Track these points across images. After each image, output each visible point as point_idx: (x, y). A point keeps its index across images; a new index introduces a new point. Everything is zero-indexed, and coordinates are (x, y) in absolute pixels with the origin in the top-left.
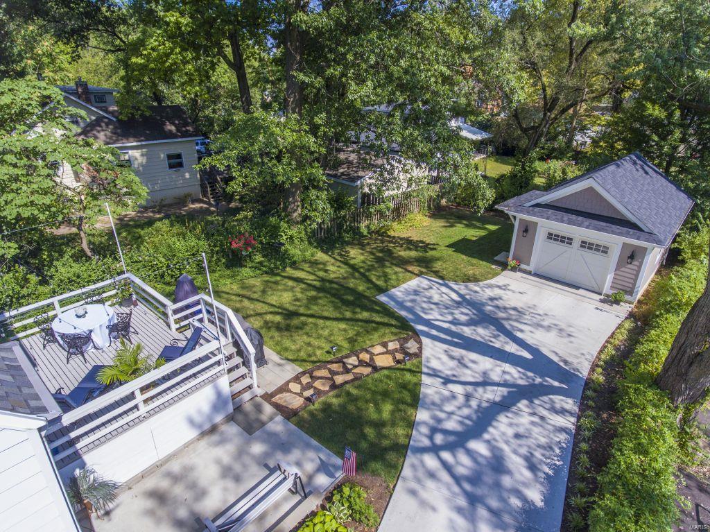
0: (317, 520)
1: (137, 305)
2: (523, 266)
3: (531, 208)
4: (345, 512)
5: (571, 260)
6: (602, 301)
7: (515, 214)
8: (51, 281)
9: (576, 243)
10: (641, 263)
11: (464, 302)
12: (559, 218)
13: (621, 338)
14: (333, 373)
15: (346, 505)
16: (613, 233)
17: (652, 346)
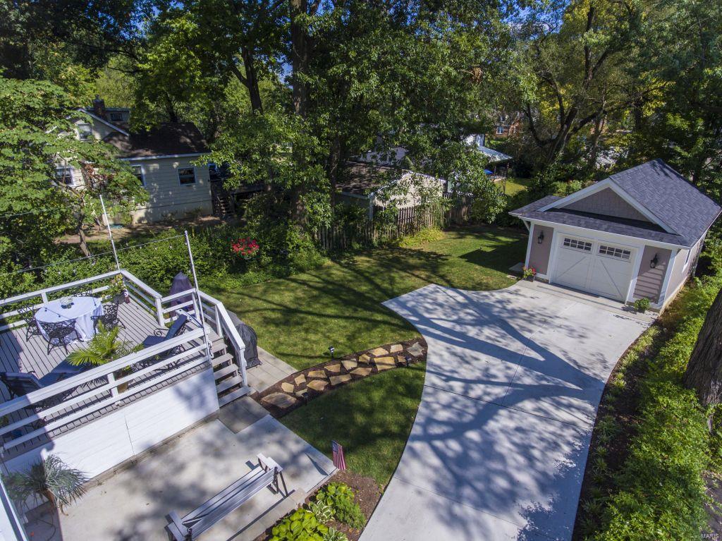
0: (295, 517)
1: (129, 302)
2: (540, 276)
3: (546, 213)
4: (329, 511)
5: (591, 266)
6: (624, 309)
7: (529, 219)
8: (47, 280)
9: (595, 249)
10: (666, 266)
11: (471, 303)
12: (576, 222)
13: (645, 344)
14: (329, 374)
15: (330, 504)
16: (634, 235)
17: (677, 347)
